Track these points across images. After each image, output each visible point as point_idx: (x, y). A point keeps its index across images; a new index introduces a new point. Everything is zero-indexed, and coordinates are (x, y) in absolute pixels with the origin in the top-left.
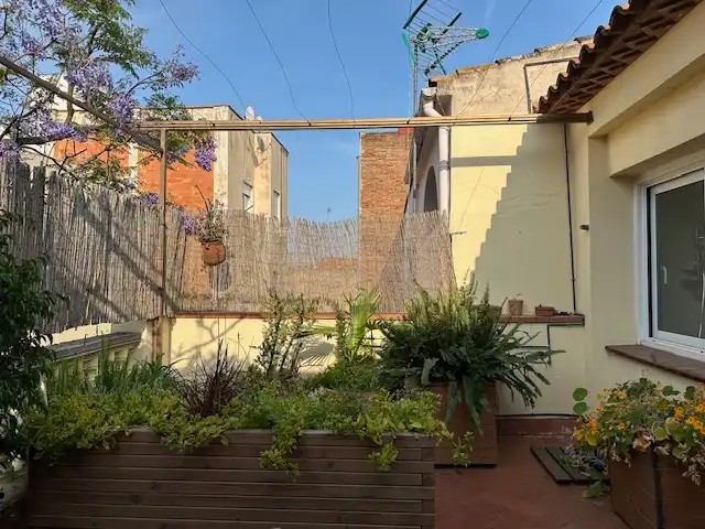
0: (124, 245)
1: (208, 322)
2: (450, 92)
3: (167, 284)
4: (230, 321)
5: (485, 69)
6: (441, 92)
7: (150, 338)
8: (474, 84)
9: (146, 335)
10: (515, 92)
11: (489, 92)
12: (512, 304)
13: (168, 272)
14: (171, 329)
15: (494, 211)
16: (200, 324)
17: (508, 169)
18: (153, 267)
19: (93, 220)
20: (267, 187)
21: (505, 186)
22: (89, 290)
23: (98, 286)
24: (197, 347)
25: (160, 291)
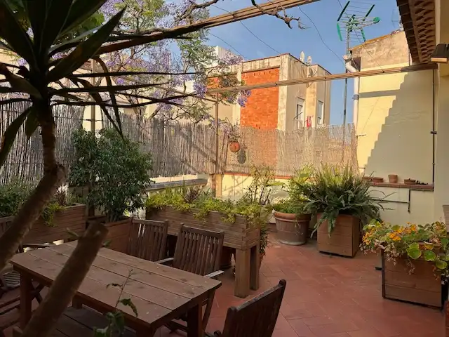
0: (198, 144)
1: (236, 177)
2: (361, 55)
3: (219, 160)
4: (244, 177)
5: (382, 39)
6: (355, 56)
7: (211, 182)
8: (374, 49)
9: (209, 180)
10: (400, 50)
11: (384, 53)
12: (390, 177)
13: (219, 155)
14: (222, 179)
15: (384, 123)
16: (233, 178)
17: (394, 98)
18: (212, 152)
19: (183, 135)
20: (314, 99)
21: (391, 107)
22: (182, 162)
23: (186, 160)
24: (232, 187)
25: (216, 163)
